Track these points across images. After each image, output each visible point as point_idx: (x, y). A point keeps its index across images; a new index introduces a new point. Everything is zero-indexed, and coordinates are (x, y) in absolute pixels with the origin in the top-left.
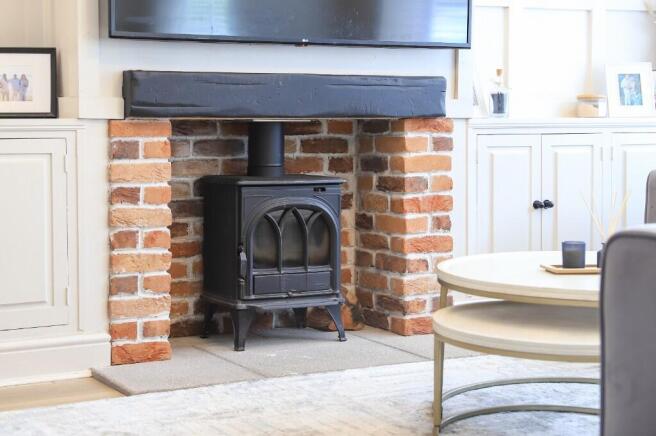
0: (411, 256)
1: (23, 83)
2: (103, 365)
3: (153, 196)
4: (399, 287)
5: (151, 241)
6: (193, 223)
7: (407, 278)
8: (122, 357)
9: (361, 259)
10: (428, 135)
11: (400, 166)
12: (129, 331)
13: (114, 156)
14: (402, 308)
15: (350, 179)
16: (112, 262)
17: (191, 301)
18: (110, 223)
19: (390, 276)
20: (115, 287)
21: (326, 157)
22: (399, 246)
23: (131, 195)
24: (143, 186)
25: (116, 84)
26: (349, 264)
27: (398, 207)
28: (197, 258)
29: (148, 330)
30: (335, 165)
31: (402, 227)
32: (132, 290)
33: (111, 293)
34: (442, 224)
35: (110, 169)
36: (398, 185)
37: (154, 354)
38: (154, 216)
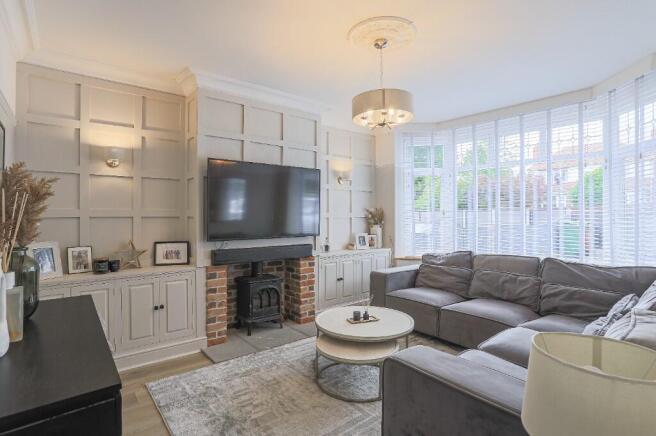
0: (303, 300)
1: (177, 253)
2: (205, 347)
3: (221, 290)
4: (299, 309)
5: (220, 305)
6: (234, 291)
7: (301, 306)
8: (211, 343)
9: (286, 298)
10: (307, 262)
11: (298, 271)
12: (214, 335)
13: (208, 278)
14: (300, 315)
15: (283, 273)
16: (207, 313)
17: (233, 317)
18: (207, 300)
19: (296, 305)
20: (209, 321)
21: (275, 267)
22: (298, 296)
23: (214, 291)
24: (218, 287)
25: (209, 254)
26: (283, 299)
27: (298, 284)
28: (235, 303)
29: (219, 334)
30: (278, 269)
31: (300, 290)
32: (214, 321)
33: (207, 323)
34: (311, 289)
35: (207, 283)
36: (299, 278)
37: (222, 341)
38: (222, 296)
